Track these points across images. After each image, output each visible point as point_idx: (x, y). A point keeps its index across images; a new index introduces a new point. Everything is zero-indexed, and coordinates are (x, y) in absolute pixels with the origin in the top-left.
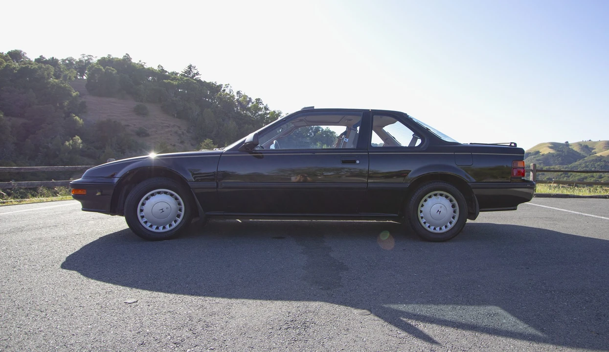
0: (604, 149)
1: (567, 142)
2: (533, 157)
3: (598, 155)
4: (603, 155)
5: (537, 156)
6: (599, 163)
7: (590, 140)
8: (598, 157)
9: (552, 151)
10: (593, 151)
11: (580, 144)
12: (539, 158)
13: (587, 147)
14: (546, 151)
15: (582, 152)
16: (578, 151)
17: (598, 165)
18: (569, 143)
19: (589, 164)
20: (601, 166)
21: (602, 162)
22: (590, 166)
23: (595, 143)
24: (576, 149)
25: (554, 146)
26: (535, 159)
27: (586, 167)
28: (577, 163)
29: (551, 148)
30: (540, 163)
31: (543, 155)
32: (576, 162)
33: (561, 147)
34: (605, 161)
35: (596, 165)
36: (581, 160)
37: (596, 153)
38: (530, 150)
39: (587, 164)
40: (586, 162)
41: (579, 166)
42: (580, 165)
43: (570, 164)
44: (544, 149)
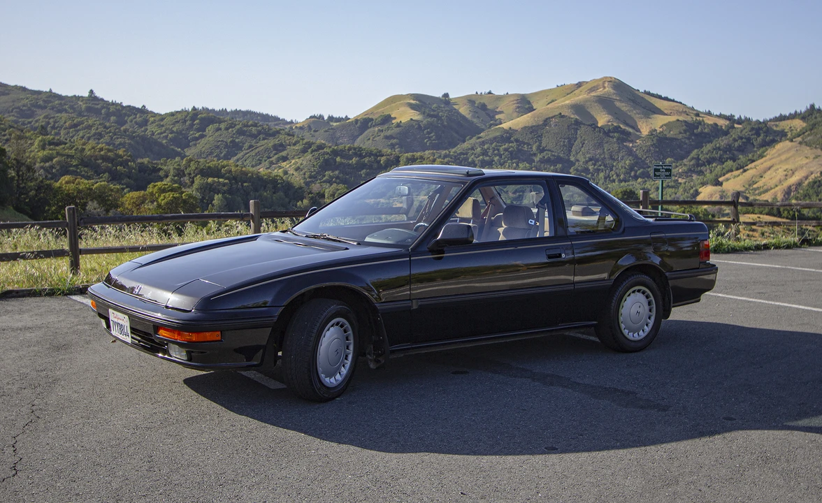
0: (515, 114)
1: (446, 95)
2: (376, 129)
3: (505, 126)
4: (514, 128)
5: (386, 126)
6: (506, 146)
7: (490, 93)
8: (506, 131)
9: (416, 116)
10: (497, 117)
11: (470, 100)
12: (389, 133)
13: (484, 107)
14: (405, 115)
15: (475, 120)
16: (469, 116)
17: (506, 150)
18: (451, 96)
19: (488, 149)
20: (511, 153)
21: (512, 142)
22: (491, 151)
23: (499, 98)
24: (464, 110)
25: (421, 102)
26: (382, 134)
27: (483, 154)
28: (466, 145)
29: (412, 107)
30: (392, 146)
31: (398, 125)
32: (464, 141)
33: (435, 105)
34: (517, 141)
35: (501, 148)
36: (474, 138)
37: (501, 124)
38: (371, 111)
39: (486, 147)
40: (483, 143)
41: (470, 152)
42: (472, 149)
43: (453, 148)
44: (402, 109)
